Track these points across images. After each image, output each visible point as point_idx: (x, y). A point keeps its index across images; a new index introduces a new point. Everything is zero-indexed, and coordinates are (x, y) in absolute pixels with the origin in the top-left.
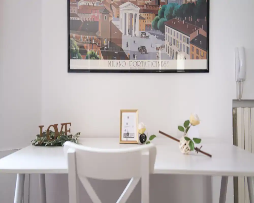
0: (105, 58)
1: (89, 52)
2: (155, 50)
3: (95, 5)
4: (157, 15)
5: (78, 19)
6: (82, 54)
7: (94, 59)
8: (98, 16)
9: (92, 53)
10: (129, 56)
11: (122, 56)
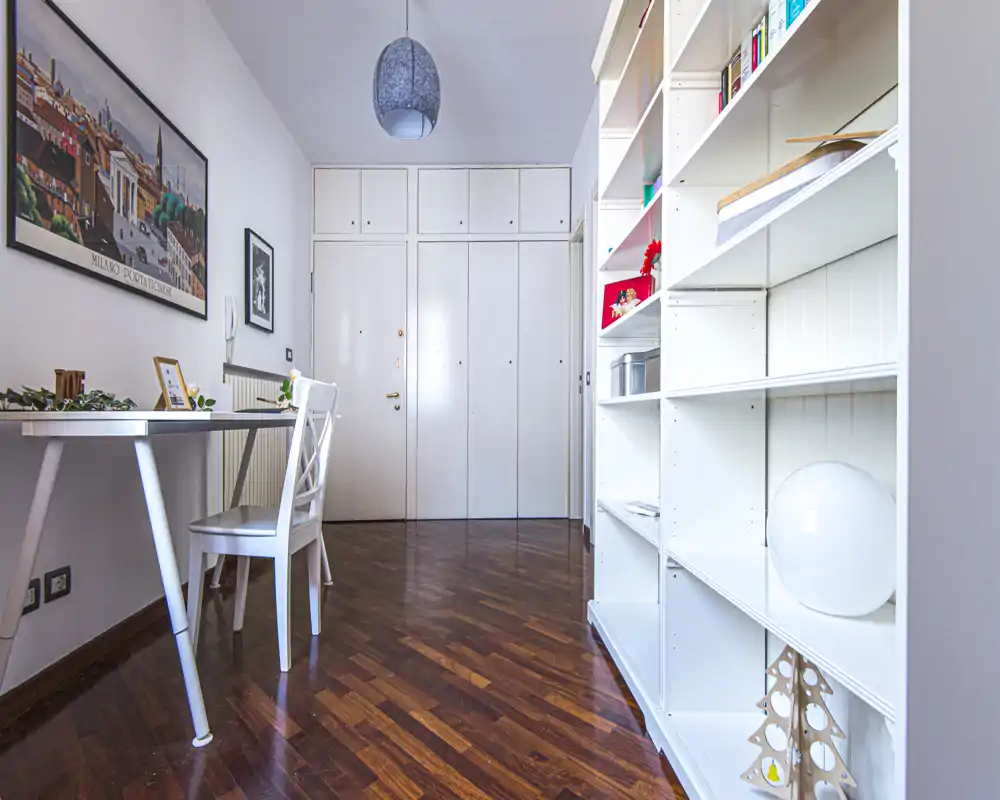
0: (87, 244)
1: (57, 217)
2: (156, 263)
3: (69, 118)
4: (158, 203)
5: (35, 126)
6: (43, 214)
7: (65, 237)
8: (74, 146)
9: (64, 223)
10: (124, 256)
11: (113, 251)
